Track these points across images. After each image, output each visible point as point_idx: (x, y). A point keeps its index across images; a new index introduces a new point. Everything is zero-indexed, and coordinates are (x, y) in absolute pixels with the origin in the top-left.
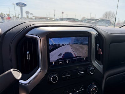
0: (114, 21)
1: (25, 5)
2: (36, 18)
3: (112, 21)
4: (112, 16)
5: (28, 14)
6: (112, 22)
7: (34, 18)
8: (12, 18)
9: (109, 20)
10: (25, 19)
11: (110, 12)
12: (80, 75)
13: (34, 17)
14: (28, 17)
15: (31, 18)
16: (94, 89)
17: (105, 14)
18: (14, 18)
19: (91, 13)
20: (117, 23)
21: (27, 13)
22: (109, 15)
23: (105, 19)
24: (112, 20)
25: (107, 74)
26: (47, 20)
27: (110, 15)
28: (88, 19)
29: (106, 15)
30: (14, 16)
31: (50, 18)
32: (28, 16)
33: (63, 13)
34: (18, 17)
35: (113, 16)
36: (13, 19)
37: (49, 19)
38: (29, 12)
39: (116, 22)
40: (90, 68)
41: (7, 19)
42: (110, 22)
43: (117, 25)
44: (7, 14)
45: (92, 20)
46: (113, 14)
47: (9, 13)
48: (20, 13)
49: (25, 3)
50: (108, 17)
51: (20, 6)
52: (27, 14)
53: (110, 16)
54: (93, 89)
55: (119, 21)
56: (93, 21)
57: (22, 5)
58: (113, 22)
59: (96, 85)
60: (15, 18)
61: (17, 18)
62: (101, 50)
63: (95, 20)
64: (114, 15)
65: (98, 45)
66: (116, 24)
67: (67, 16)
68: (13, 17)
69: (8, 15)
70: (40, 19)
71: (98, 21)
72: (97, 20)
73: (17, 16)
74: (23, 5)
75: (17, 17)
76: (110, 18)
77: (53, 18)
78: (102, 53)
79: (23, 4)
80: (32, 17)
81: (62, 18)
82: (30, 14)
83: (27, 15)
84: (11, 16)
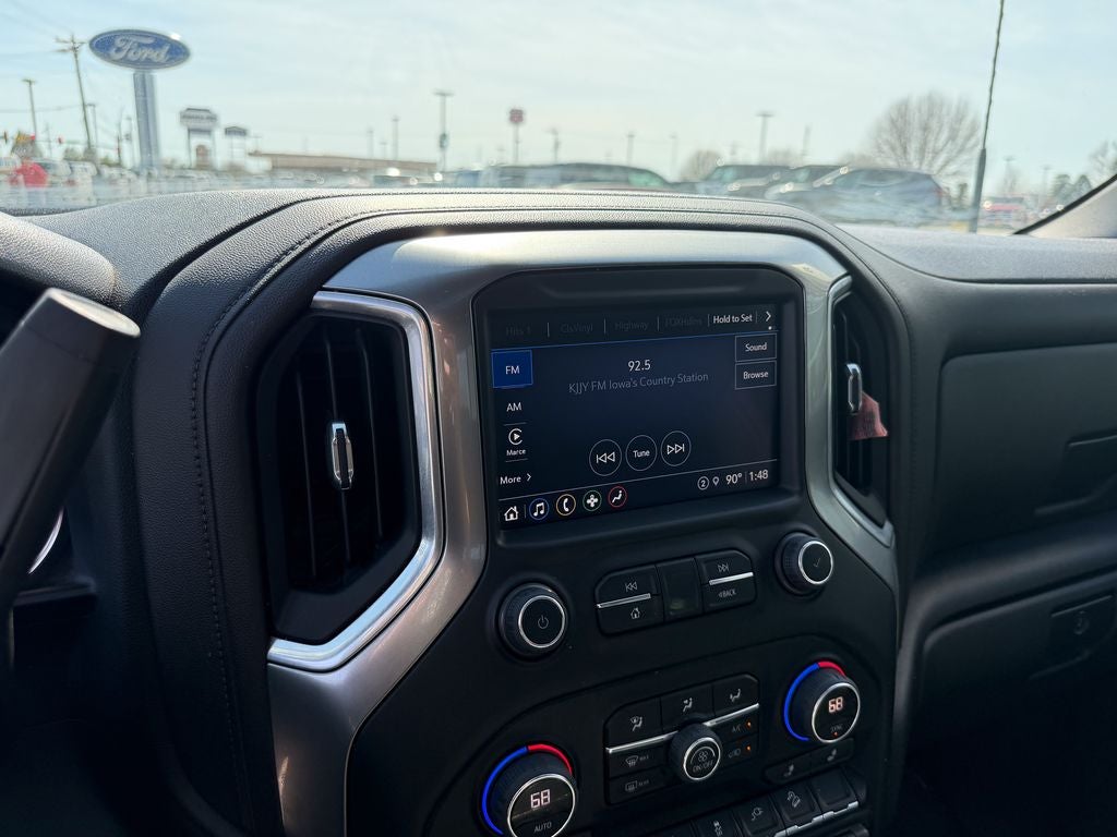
0: (972, 182)
1: (177, 53)
2: (275, 169)
3: (950, 185)
4: (952, 138)
5: (208, 132)
6: (954, 192)
7: (258, 166)
8: (63, 169)
9: (925, 169)
10: (179, 173)
11: (933, 105)
12: (726, 594)
13: (255, 154)
14: (203, 162)
15: (235, 171)
16: (835, 706)
17: (893, 122)
18: (78, 167)
19: (765, 115)
20: (995, 200)
21: (198, 121)
22: (925, 128)
23: (892, 164)
24: (952, 168)
25: (926, 602)
26: (385, 181)
27: (934, 124)
28: (746, 171)
29: (900, 124)
30: (80, 149)
31: (402, 165)
32: (202, 151)
33: (516, 116)
34: (113, 157)
35: (963, 133)
36: (71, 183)
37: (394, 172)
38: (213, 118)
39: (989, 187)
40: (796, 545)
41: (13, 181)
42: (938, 190)
43: (993, 212)
44: (12, 134)
45: (775, 177)
46: (960, 118)
47: (28, 130)
48: (131, 126)
49: (175, 36)
50: (913, 147)
51: (125, 62)
52: (191, 131)
53: (931, 138)
54: (824, 706)
55: (1012, 178)
56: (788, 188)
57: (146, 53)
58: (963, 187)
59: (850, 675)
60: (84, 173)
61: (106, 171)
62: (874, 405)
63: (803, 175)
64: (967, 122)
65: (852, 367)
66: (986, 205)
67: (557, 145)
68: (70, 158)
69: (25, 143)
70: (313, 176)
71: (827, 180)
72: (818, 171)
73: (101, 153)
74: (161, 55)
75: (107, 163)
76: (936, 153)
77: (430, 168)
78: (882, 431)
79: (159, 41)
80: (239, 157)
81: (509, 160)
82: (218, 133)
83: (197, 140)
84: (53, 153)
